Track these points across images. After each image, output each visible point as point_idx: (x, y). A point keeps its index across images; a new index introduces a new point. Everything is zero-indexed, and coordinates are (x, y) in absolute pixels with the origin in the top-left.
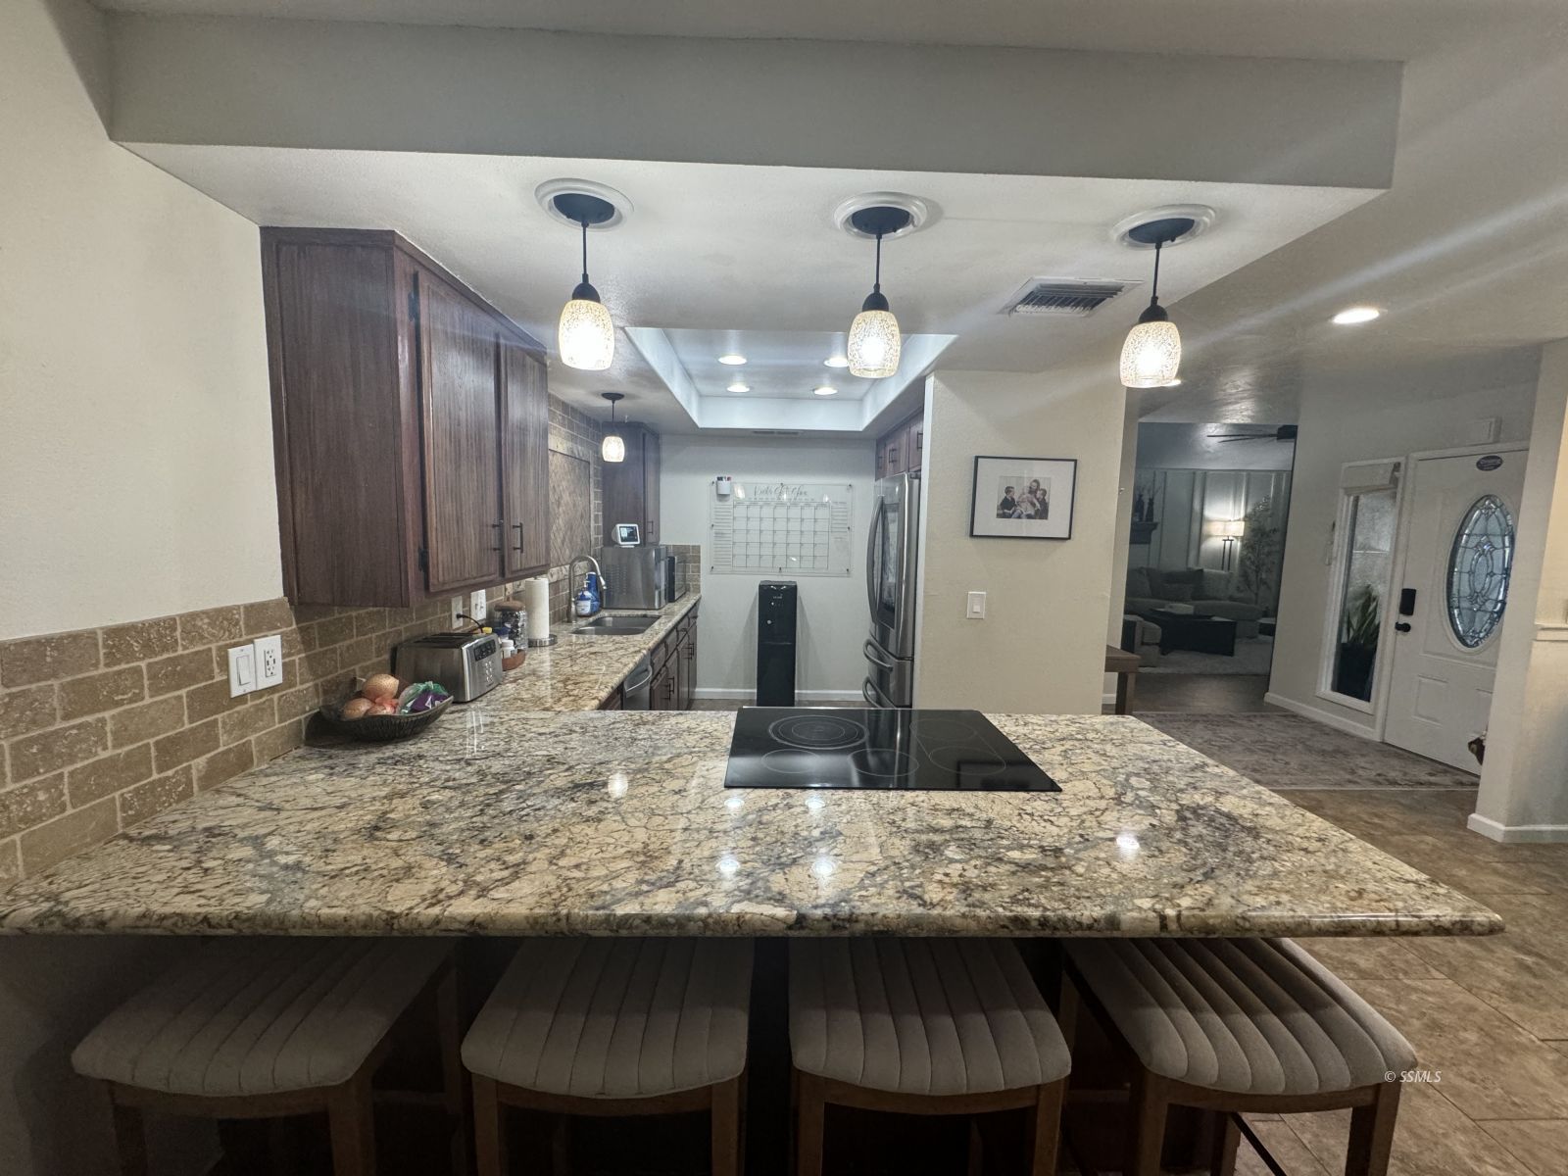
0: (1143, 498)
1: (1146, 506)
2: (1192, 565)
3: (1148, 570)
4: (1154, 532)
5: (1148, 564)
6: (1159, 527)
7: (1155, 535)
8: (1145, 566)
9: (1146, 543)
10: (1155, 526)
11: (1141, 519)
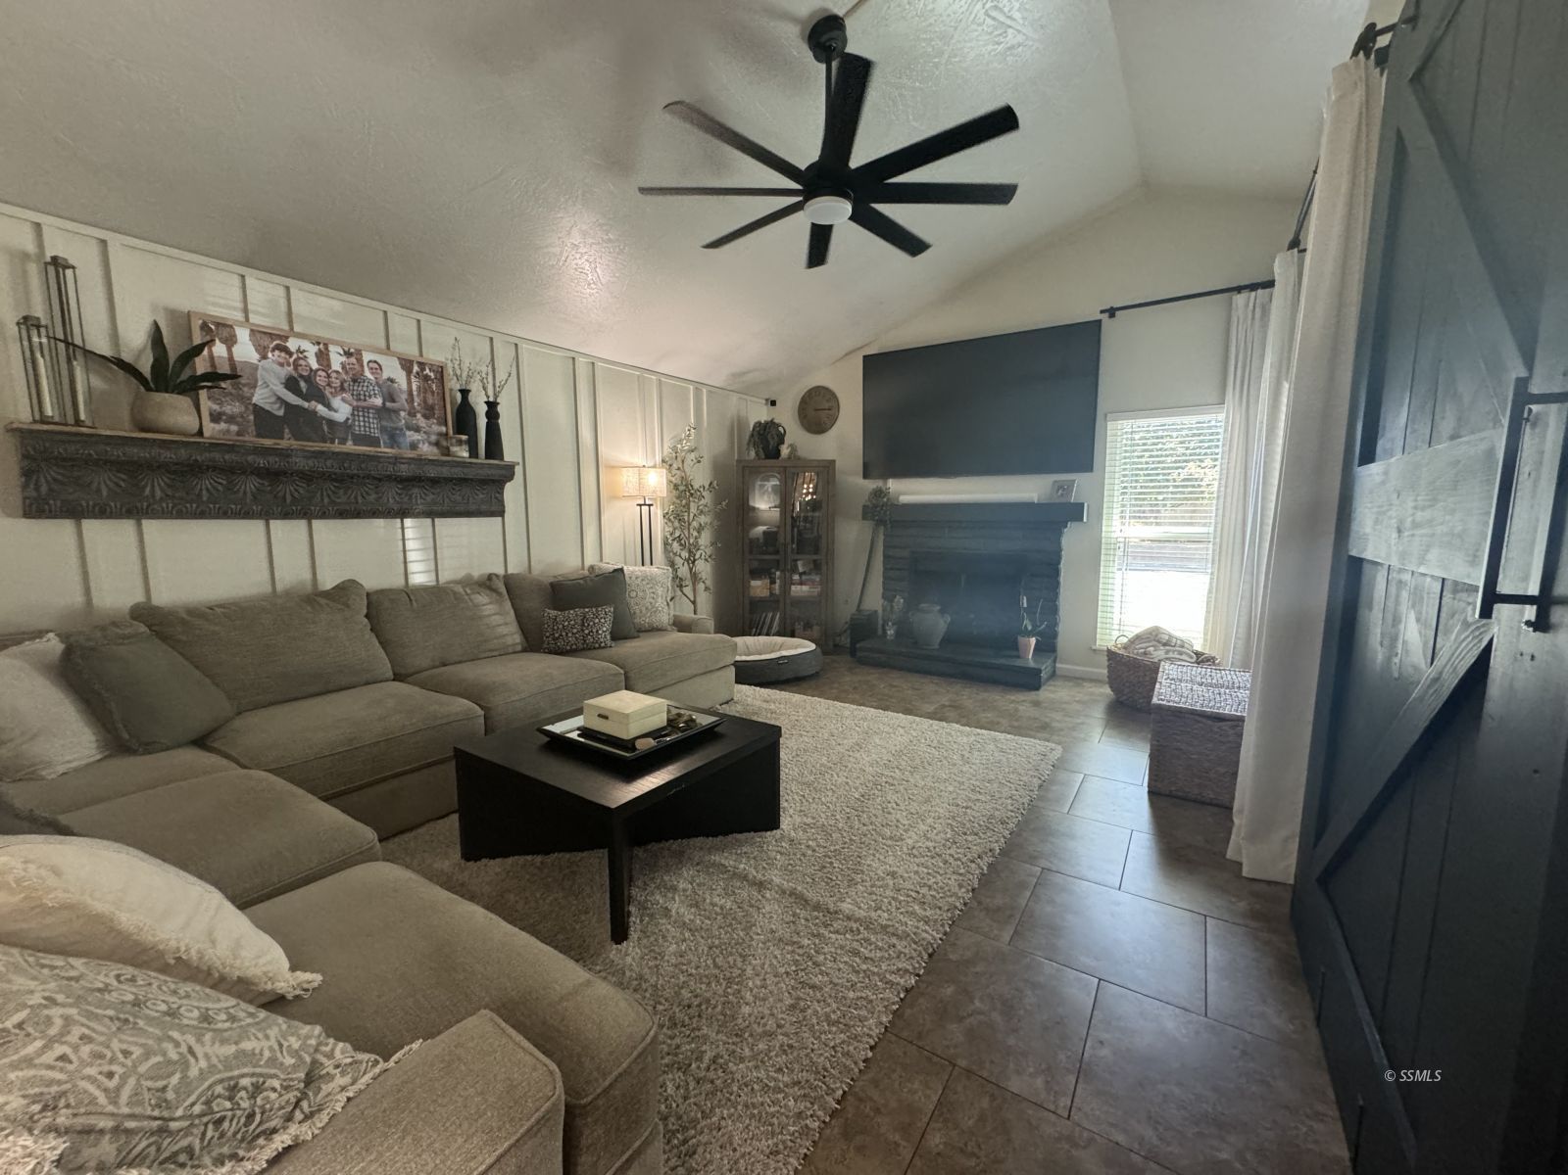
0: (472, 398)
1: (482, 422)
2: (591, 559)
3: (509, 581)
4: (508, 486)
5: (506, 570)
6: (518, 470)
7: (511, 492)
8: (501, 571)
9: (492, 514)
10: (508, 473)
11: (474, 453)
